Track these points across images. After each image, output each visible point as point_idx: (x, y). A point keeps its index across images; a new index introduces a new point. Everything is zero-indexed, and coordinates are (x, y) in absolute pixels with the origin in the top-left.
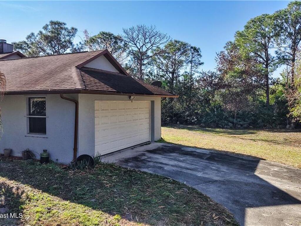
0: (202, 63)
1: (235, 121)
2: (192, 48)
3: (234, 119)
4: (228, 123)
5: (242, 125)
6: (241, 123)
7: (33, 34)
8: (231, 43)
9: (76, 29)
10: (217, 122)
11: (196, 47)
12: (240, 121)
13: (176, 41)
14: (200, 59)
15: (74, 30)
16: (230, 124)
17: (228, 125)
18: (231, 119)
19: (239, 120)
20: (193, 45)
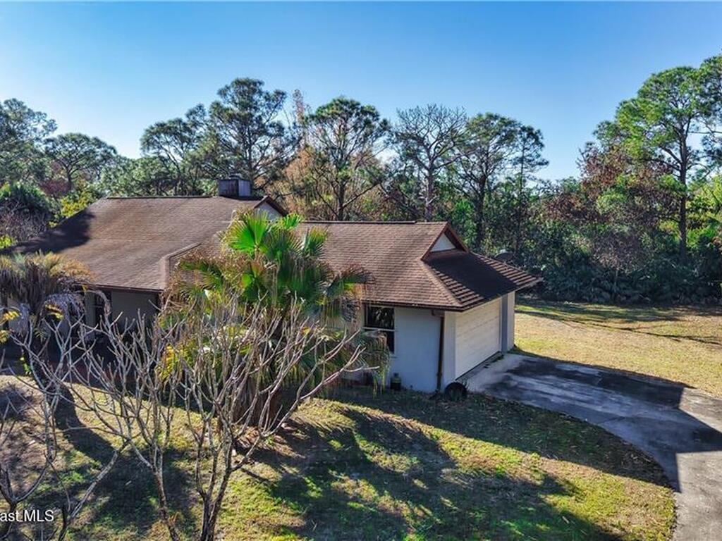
0: (547, 163)
1: (615, 288)
2: (524, 129)
3: (613, 283)
4: (601, 292)
5: (628, 297)
6: (627, 292)
7: (200, 107)
8: (608, 124)
9: (283, 94)
10: (578, 289)
11: (533, 126)
12: (624, 289)
13: (491, 117)
14: (540, 152)
15: (280, 95)
16: (604, 294)
17: (602, 297)
18: (607, 284)
19: (623, 285)
20: (526, 124)
